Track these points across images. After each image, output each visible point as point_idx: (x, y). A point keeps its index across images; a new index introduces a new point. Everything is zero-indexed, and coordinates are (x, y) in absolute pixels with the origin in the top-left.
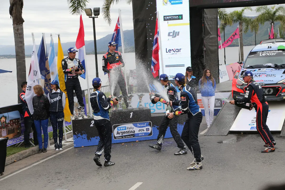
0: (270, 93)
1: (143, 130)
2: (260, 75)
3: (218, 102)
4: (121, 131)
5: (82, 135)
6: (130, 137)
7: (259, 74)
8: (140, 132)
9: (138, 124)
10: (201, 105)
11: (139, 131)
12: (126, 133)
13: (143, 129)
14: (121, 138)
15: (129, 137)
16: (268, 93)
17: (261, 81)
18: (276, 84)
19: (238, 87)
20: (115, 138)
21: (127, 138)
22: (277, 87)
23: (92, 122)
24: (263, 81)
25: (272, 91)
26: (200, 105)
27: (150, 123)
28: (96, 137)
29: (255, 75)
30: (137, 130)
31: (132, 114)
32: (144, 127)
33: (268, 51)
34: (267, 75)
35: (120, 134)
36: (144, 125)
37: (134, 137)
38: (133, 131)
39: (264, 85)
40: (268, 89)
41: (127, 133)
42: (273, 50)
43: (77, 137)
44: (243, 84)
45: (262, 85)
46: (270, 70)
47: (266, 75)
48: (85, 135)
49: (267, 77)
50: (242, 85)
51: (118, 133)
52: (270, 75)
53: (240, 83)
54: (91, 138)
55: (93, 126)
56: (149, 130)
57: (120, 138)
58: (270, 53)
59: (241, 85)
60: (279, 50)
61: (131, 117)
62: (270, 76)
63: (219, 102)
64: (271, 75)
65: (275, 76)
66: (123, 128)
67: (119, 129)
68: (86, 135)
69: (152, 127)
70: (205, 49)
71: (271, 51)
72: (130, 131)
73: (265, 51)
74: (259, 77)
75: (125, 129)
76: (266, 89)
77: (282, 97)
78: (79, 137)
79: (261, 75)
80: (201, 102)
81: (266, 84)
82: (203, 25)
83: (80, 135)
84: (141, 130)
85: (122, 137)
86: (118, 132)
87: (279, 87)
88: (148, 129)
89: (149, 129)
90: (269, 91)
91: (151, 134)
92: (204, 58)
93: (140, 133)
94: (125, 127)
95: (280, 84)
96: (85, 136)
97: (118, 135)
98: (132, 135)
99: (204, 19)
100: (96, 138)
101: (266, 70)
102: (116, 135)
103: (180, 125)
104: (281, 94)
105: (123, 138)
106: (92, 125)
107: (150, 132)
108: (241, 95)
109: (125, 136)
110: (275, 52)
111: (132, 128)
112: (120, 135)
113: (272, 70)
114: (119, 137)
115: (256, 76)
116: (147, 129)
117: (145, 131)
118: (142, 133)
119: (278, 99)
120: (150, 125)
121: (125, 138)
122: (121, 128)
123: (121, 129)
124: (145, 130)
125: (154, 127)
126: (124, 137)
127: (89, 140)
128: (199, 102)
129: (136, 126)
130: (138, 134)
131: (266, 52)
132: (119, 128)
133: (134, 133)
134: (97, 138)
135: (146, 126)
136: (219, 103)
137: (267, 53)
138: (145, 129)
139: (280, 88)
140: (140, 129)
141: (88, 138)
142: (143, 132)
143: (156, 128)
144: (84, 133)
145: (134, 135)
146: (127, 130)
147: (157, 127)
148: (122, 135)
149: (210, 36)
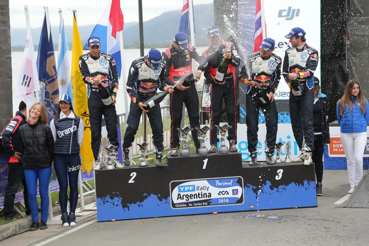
1: (227, 193)
4: (186, 193)
5: (112, 198)
6: (202, 205)
8: (221, 196)
9: (217, 182)
10: (338, 148)
11: (219, 194)
12: (194, 198)
13: (226, 191)
14: (185, 207)
15: (199, 204)
20: (174, 205)
21: (197, 206)
23: (131, 175)
26: (336, 148)
27: (240, 179)
28: (139, 202)
30: (214, 192)
31: (206, 161)
32: (229, 186)
35: (183, 199)
36: (229, 184)
37: (208, 205)
38: (208, 195)
41: (197, 198)
43: (104, 202)
48: (118, 198)
51: (179, 197)
54: (129, 205)
55: (133, 182)
56: (237, 194)
57: (183, 207)
61: (204, 167)
66: (188, 188)
67: (182, 190)
68: (121, 199)
69: (244, 187)
70: (348, 42)
72: (202, 194)
75: (194, 190)
78: (107, 202)
80: (337, 143)
83: (109, 199)
84: (223, 193)
85: (187, 204)
86: (179, 194)
88: (235, 192)
89: (237, 190)
91: (240, 201)
92: (345, 59)
93: (221, 199)
94: (194, 186)
96: (118, 200)
97: (180, 201)
98: (205, 201)
100: (139, 206)
102: (176, 201)
103: (296, 185)
105: (188, 206)
106: (131, 181)
107: (239, 196)
109: (192, 203)
111: (206, 189)
112: (184, 201)
114: (182, 204)
116: (233, 190)
117: (231, 195)
118: (223, 198)
120: (239, 182)
121: (193, 206)
122: (186, 188)
123: (186, 190)
124: (230, 192)
125: (247, 187)
126: (191, 205)
127: (126, 209)
128: (334, 143)
129: (214, 185)
130: (217, 199)
132: (182, 187)
133: (209, 197)
134: (141, 206)
135: (233, 185)
138: (230, 190)
140: (221, 190)
141: (124, 206)
142: (226, 196)
143: (252, 190)
144: (117, 196)
145: (209, 202)
146: (197, 192)
147: (252, 188)
148: (186, 200)
149: (359, 18)
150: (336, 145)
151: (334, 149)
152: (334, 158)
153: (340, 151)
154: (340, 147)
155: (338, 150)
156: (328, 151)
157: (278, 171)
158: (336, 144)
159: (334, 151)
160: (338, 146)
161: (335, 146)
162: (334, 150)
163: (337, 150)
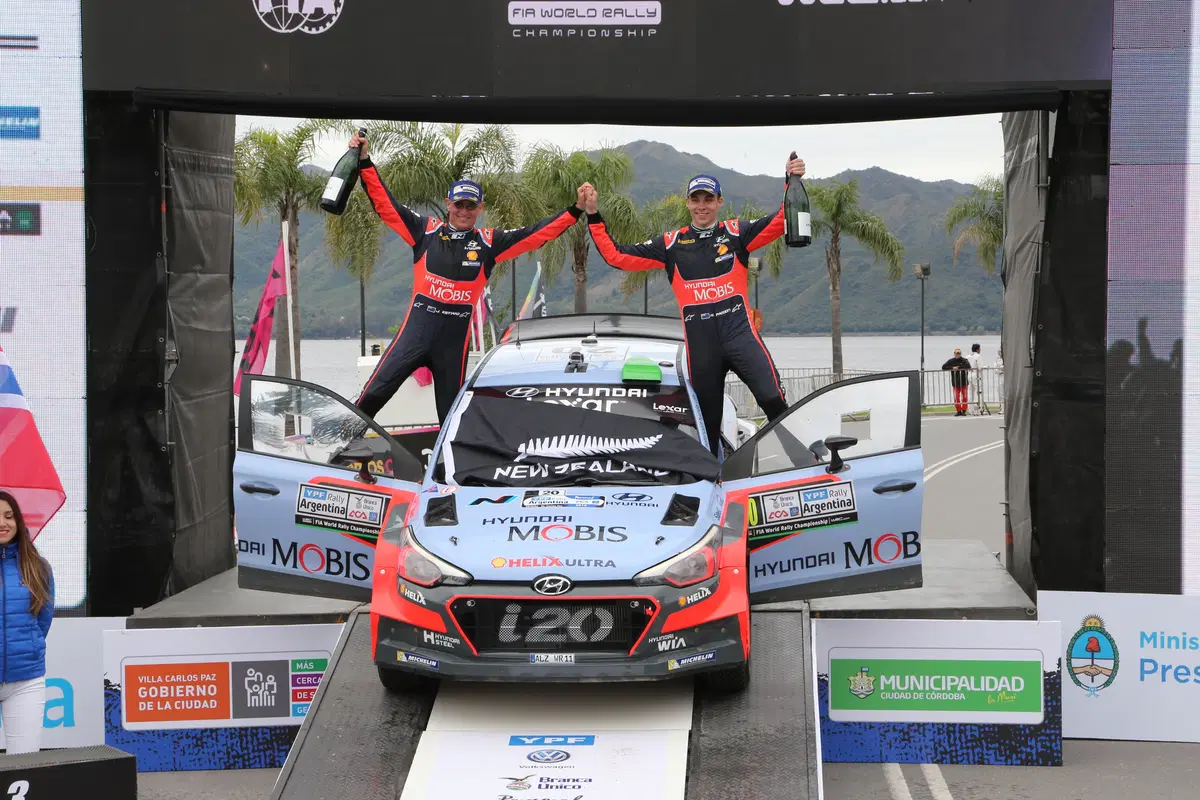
0: (598, 636)
2: (537, 528)
3: (259, 683)
7: (531, 520)
10: (155, 700)
16: (580, 637)
17: (549, 561)
18: (631, 583)
19: (410, 595)
22: (636, 604)
24: (555, 561)
25: (606, 626)
26: (148, 699)
29: (512, 528)
33: (570, 386)
34: (578, 528)
39: (565, 585)
40: (584, 613)
42: (595, 386)
44: (444, 577)
45: (553, 590)
46: (590, 502)
47: (570, 530)
49: (577, 538)
50: (437, 584)
52: (596, 531)
53: (422, 572)
58: (585, 399)
59: (431, 582)
60: (628, 384)
62: (593, 536)
63: (271, 681)
64: (602, 529)
65: (625, 538)
70: (171, 350)
71: (586, 387)
73: (553, 387)
74: (536, 538)
76: (572, 613)
77: (660, 661)
79: (542, 526)
80: (154, 685)
81: (575, 584)
82: (164, 209)
87: (645, 602)
90: (592, 624)
92: (162, 407)
95: (650, 582)
99: (167, 172)
101: (571, 501)
104: (655, 644)
108: (429, 646)
110: (611, 397)
113: (601, 502)
115: (518, 531)
119: (638, 671)
128: (143, 684)
131: (558, 392)
136: (271, 687)
137: (563, 395)
139: (654, 609)
149: (198, 279)
150: (147, 690)
151: (141, 703)
152: (139, 733)
153: (159, 708)
154: (162, 696)
155: (155, 706)
156: (120, 711)
157: (12, 789)
158: (148, 686)
159: (141, 709)
160: (153, 693)
161: (145, 693)
162: (142, 706)
163: (150, 706)
